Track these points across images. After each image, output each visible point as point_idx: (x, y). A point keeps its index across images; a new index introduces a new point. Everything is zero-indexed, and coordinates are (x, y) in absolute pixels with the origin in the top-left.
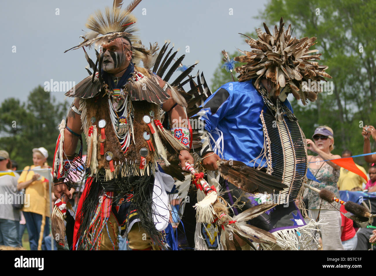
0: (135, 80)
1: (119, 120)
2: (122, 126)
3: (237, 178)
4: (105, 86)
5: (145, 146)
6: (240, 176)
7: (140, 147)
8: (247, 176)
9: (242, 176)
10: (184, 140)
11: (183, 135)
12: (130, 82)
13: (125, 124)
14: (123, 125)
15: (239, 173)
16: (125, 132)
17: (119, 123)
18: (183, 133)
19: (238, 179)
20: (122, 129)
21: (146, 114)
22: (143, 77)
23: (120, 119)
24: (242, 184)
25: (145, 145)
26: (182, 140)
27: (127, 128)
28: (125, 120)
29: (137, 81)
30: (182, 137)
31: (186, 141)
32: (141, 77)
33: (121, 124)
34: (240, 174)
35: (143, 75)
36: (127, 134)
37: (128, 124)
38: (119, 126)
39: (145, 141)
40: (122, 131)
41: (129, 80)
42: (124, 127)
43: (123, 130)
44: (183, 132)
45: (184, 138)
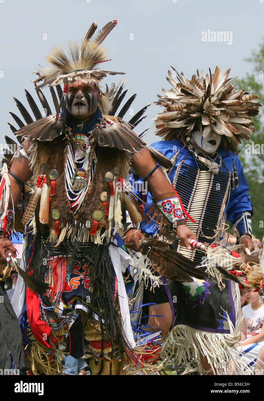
0: (103, 127)
1: (77, 172)
2: (79, 180)
3: (157, 260)
4: (68, 129)
5: (101, 208)
6: (160, 259)
7: (94, 209)
8: (167, 259)
9: (162, 259)
10: (177, 213)
11: (174, 206)
12: (97, 128)
13: (83, 178)
14: (81, 179)
15: (159, 255)
16: (81, 187)
17: (77, 175)
18: (173, 205)
19: (157, 262)
20: (78, 184)
21: (109, 170)
22: (113, 124)
23: (79, 172)
24: (161, 268)
25: (100, 206)
26: (174, 213)
27: (84, 183)
28: (84, 173)
29: (105, 128)
30: (173, 210)
31: (179, 213)
32: (110, 124)
33: (78, 178)
34: (159, 257)
35: (112, 122)
36: (82, 190)
37: (86, 179)
38: (75, 179)
39: (102, 202)
40: (78, 185)
41: (97, 126)
42: (81, 181)
43: (80, 184)
44: (172, 203)
45: (176, 210)
